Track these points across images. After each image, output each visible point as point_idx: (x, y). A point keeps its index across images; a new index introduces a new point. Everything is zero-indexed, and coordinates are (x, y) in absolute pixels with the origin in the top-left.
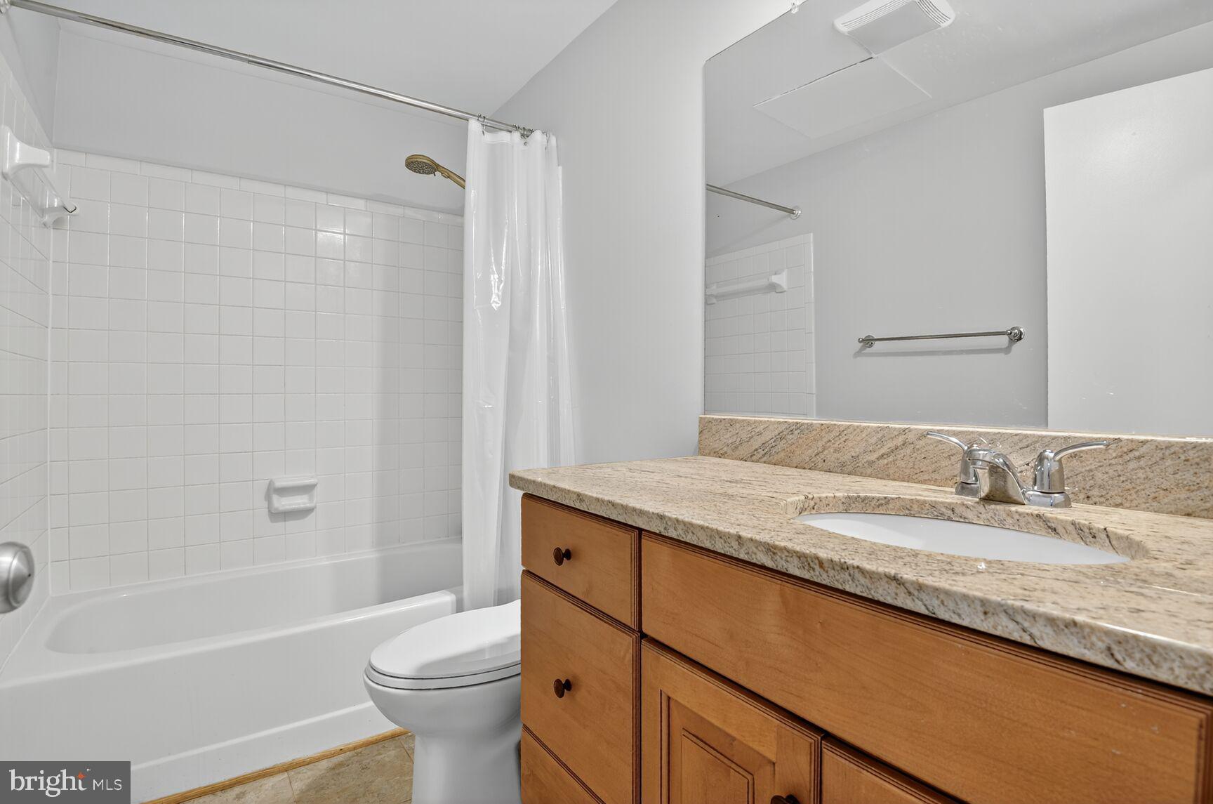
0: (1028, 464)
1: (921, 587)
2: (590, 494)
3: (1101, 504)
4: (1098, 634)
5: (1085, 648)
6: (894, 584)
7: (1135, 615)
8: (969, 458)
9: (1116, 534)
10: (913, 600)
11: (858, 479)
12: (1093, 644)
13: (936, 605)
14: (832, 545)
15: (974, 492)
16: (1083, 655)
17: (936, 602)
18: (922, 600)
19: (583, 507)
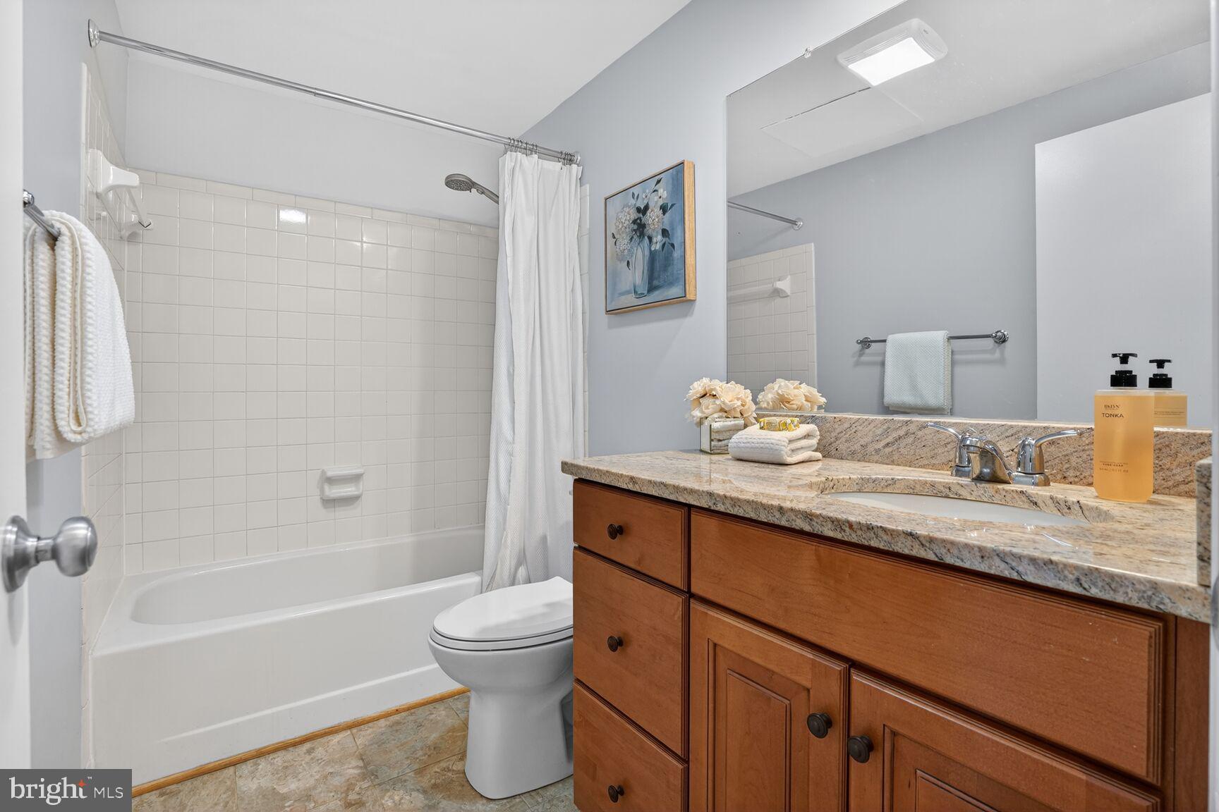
0: (1013, 450)
1: (932, 540)
2: (643, 477)
3: (1076, 483)
4: (1069, 569)
5: (1060, 580)
6: (910, 538)
7: (1099, 557)
8: (962, 445)
9: (1088, 505)
10: (925, 550)
11: (867, 464)
12: (1065, 577)
13: (943, 553)
14: (858, 512)
15: (966, 475)
16: (1058, 585)
17: (944, 551)
18: (932, 550)
19: (636, 488)
